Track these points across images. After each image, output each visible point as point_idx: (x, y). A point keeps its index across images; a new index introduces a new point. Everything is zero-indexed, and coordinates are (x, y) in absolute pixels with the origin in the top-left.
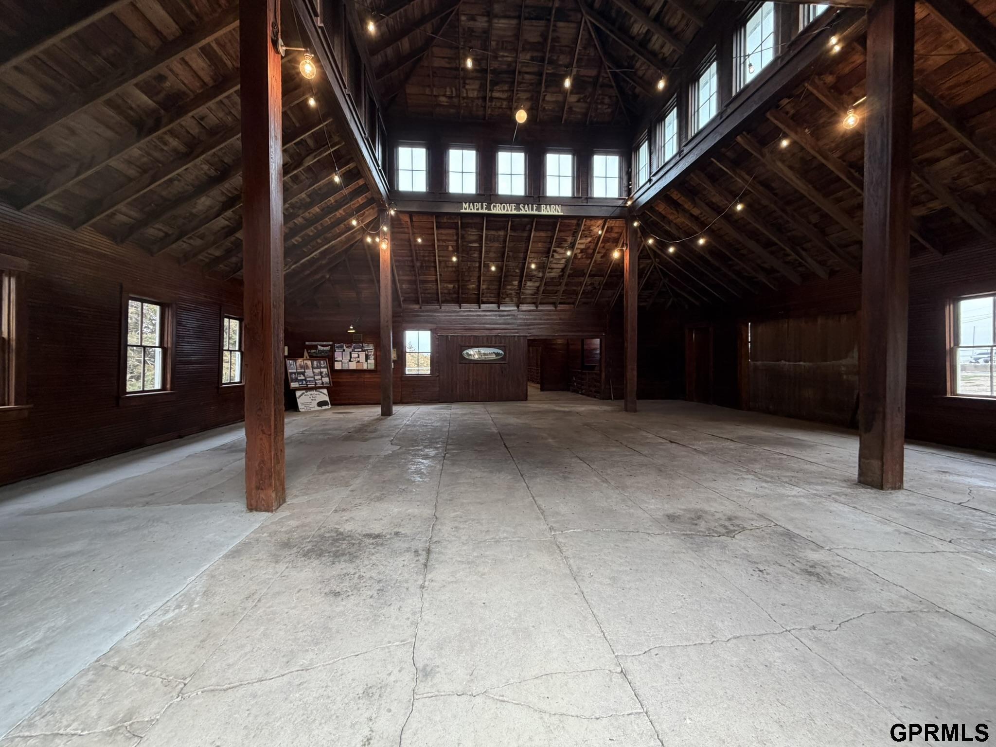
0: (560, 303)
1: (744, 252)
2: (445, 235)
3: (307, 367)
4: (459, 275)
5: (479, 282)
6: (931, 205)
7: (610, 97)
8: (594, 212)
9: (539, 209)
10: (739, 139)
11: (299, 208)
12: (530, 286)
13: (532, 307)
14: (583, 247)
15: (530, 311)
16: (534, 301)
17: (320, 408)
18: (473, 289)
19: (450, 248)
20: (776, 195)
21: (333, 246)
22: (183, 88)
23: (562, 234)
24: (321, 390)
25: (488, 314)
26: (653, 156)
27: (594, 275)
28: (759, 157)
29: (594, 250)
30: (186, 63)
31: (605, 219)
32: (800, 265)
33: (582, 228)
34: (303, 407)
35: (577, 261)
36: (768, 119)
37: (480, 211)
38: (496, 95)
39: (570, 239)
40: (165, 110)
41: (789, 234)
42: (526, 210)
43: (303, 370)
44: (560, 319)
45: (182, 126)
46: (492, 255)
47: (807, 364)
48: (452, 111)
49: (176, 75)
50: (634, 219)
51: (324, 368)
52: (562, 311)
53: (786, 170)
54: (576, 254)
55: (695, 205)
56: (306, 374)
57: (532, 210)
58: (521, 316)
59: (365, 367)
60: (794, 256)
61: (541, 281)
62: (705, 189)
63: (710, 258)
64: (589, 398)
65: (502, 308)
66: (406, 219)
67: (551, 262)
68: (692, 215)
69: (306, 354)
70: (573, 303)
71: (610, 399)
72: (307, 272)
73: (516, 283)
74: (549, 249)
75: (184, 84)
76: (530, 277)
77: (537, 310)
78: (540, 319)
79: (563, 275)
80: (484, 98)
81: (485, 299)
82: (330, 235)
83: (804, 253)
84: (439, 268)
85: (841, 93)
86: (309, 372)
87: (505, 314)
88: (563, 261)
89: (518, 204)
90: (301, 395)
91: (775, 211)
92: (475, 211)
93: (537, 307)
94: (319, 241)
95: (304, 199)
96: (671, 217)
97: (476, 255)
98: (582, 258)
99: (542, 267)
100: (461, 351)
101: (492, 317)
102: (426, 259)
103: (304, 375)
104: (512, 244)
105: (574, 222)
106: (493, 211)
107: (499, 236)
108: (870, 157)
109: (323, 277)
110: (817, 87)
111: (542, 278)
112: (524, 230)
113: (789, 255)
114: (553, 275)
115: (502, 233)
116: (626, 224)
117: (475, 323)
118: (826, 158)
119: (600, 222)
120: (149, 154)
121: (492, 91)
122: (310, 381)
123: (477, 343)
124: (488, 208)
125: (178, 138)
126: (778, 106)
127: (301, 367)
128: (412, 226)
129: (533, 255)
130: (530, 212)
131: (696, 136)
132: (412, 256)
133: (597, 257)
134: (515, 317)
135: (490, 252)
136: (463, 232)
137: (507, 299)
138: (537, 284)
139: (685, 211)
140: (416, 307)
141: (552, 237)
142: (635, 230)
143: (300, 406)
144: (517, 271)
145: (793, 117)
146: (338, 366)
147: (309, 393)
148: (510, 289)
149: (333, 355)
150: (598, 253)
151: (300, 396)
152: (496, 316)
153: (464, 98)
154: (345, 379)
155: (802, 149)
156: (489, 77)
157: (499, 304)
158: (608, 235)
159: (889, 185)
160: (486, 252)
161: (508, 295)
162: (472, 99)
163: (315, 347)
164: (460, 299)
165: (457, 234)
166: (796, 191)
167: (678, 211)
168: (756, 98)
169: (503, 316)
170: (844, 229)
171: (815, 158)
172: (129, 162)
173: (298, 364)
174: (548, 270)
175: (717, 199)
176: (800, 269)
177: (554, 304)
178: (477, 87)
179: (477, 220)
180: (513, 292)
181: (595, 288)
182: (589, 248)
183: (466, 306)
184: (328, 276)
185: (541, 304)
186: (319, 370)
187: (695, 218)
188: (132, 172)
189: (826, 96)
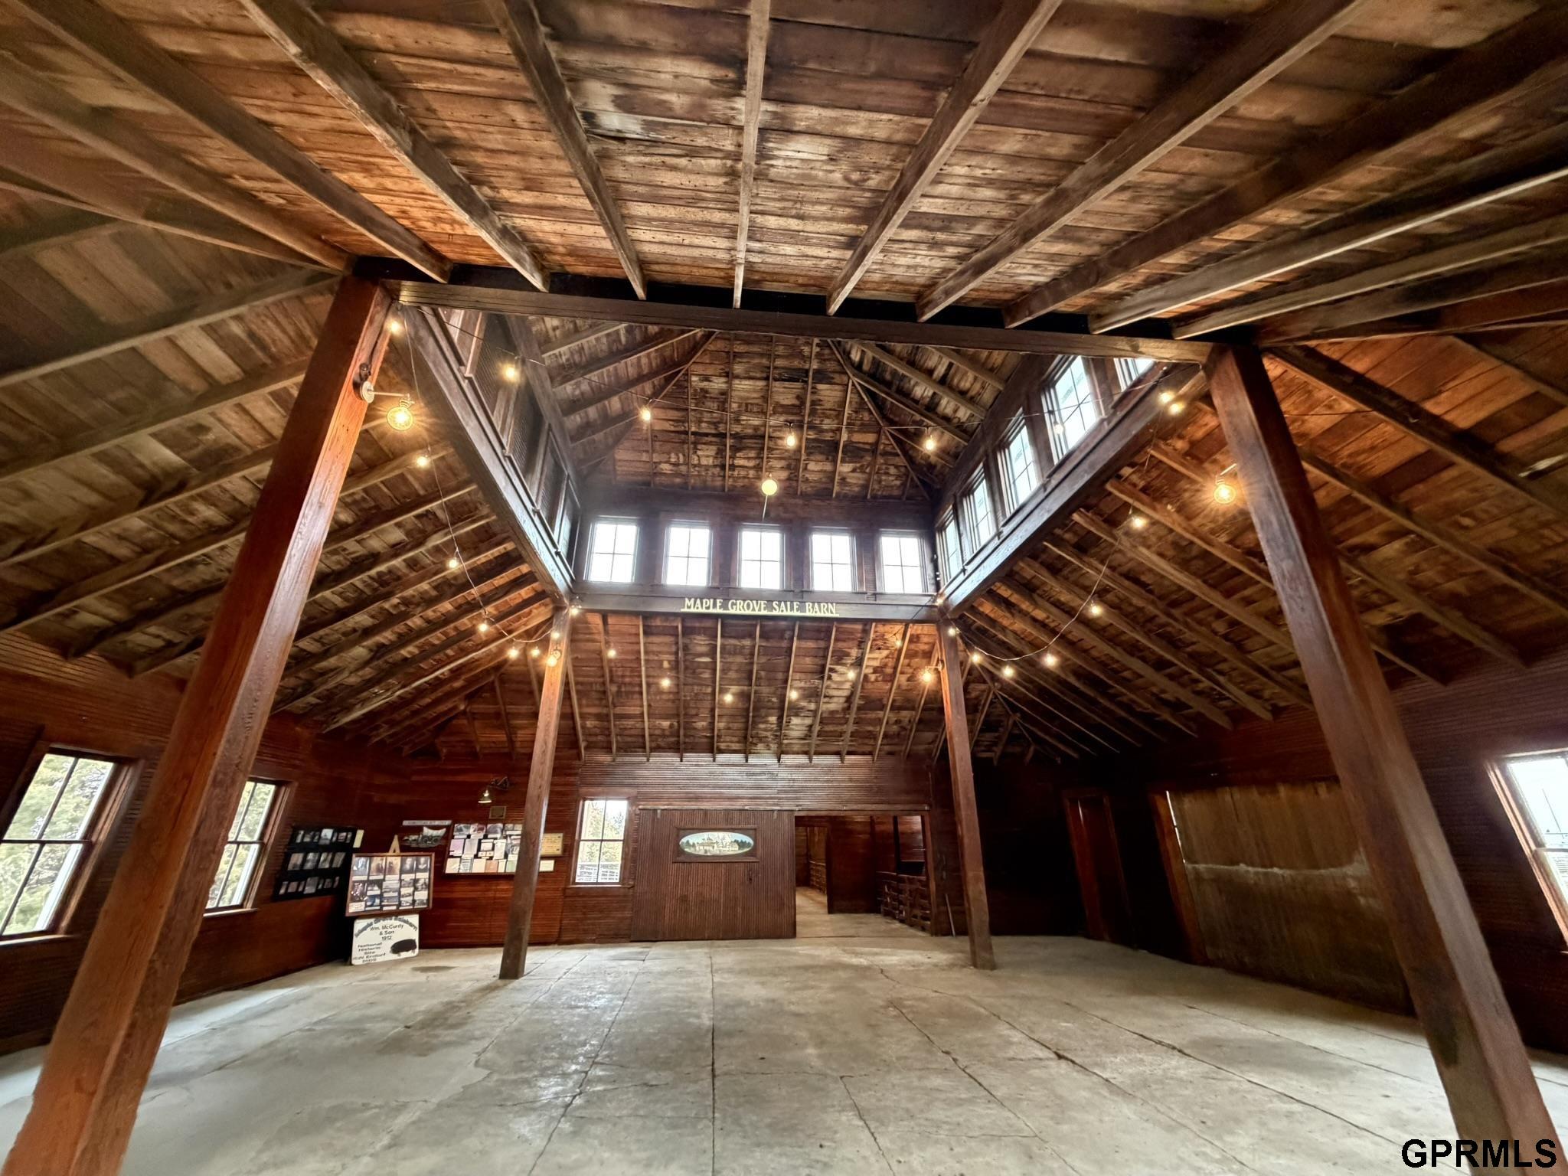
0: (849, 753)
1: (1126, 674)
2: (659, 644)
3: (390, 870)
4: (680, 708)
5: (713, 716)
6: (1391, 609)
7: (897, 467)
8: (886, 613)
9: (801, 608)
10: (1076, 517)
11: (418, 605)
12: (797, 725)
13: (803, 759)
14: (876, 663)
15: (799, 766)
16: (806, 749)
17: (395, 957)
18: (704, 729)
19: (666, 665)
20: (1151, 592)
21: (474, 661)
22: (235, 441)
23: (840, 645)
24: (406, 917)
25: (727, 770)
26: (964, 538)
27: (900, 708)
28: (1111, 540)
29: (895, 668)
30: (246, 412)
31: (907, 623)
32: (1222, 697)
33: (872, 636)
34: (362, 954)
35: (869, 686)
36: (1110, 494)
37: (712, 611)
38: (737, 462)
39: (854, 653)
40: (198, 469)
41: (1189, 649)
42: (781, 610)
43: (381, 877)
44: (851, 780)
45: (224, 490)
46: (732, 675)
47: (1287, 873)
48: (678, 480)
49: (227, 426)
50: (948, 623)
51: (424, 870)
52: (852, 766)
53: (1155, 558)
54: (866, 676)
55: (1036, 605)
56: (385, 884)
57: (792, 609)
58: (783, 774)
59: (501, 870)
60: (1205, 684)
61: (815, 717)
62: (1044, 583)
63: (1077, 684)
64: (912, 931)
65: (752, 760)
66: (596, 620)
67: (828, 687)
68: (1034, 620)
69: (395, 844)
70: (871, 753)
71: (948, 933)
72: (428, 700)
73: (773, 719)
74: (823, 666)
75: (239, 437)
76: (796, 710)
77: (810, 764)
78: (816, 780)
79: (849, 708)
80: (723, 467)
81: (723, 746)
82: (470, 644)
83: (1221, 679)
84: (648, 693)
85: (1201, 461)
86: (392, 881)
87: (757, 770)
88: (848, 686)
89: (770, 601)
90: (364, 929)
91: (1156, 616)
92: (704, 611)
93: (811, 759)
94: (450, 652)
95: (426, 592)
96: (1005, 622)
97: (707, 675)
98: (876, 680)
99: (813, 694)
100: (679, 838)
101: (733, 775)
102: (627, 680)
103: (380, 887)
104: (763, 660)
105: (859, 627)
106: (732, 611)
107: (743, 647)
108: (1268, 541)
109: (455, 708)
110: (1166, 454)
111: (815, 712)
112: (782, 638)
113: (1197, 681)
114: (832, 706)
115: (747, 642)
116: (939, 630)
117: (704, 786)
118: (1209, 543)
119: (900, 628)
120: (157, 526)
121: (733, 457)
122: (389, 898)
123: (708, 822)
124: (724, 606)
125: (215, 506)
126: (1119, 477)
127: (379, 870)
128: (606, 632)
129: (798, 676)
130: (789, 613)
131: (1017, 512)
132: (603, 676)
133: (901, 679)
134: (774, 777)
135: (729, 670)
136: (687, 641)
137: (760, 746)
138: (808, 721)
139: (1024, 614)
140: (605, 758)
141: (827, 648)
142: (953, 642)
143: (356, 952)
144: (774, 700)
145: (1144, 490)
146: (452, 867)
147: (382, 923)
148: (765, 730)
149: (448, 845)
150: (902, 673)
151: (361, 932)
152: (740, 774)
153: (695, 466)
154: (460, 892)
155: (1171, 531)
156: (729, 442)
157: (746, 752)
158: (913, 646)
159: (1312, 580)
160: (723, 671)
161: (761, 740)
162: (707, 467)
163: (419, 830)
164: (682, 747)
165: (677, 643)
166: (1180, 588)
167: (1013, 615)
168: (1085, 465)
169: (753, 774)
170: (1271, 643)
171: (1192, 543)
172: (120, 538)
173: (374, 865)
174: (823, 700)
175: (1065, 597)
176: (1224, 703)
177: (838, 753)
178: (713, 453)
179: (708, 624)
180: (768, 734)
181: (904, 728)
182: (885, 666)
183: (691, 758)
184: (462, 707)
185: (818, 753)
186: (412, 876)
187: (1042, 625)
188: (122, 551)
189: (1182, 465)
